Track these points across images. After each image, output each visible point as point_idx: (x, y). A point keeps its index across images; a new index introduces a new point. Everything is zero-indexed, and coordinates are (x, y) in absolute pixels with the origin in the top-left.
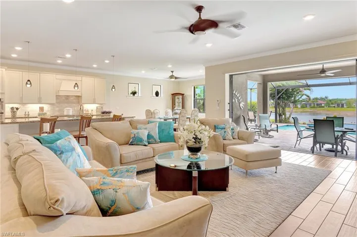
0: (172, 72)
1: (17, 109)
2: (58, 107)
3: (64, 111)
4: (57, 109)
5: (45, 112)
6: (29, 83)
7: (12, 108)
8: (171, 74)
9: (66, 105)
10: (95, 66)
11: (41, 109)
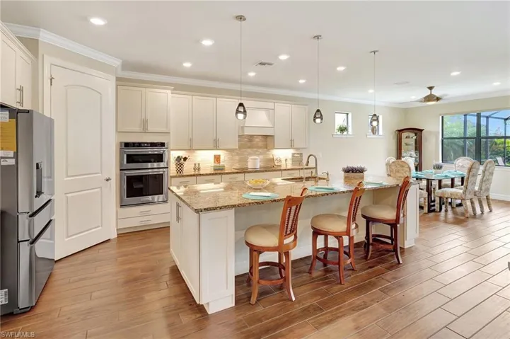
0: (431, 88)
1: (185, 159)
2: (238, 154)
3: (247, 162)
4: (237, 158)
5: (222, 164)
6: (241, 109)
7: (179, 159)
8: (428, 92)
9: (249, 150)
10: (302, 81)
11: (217, 158)
